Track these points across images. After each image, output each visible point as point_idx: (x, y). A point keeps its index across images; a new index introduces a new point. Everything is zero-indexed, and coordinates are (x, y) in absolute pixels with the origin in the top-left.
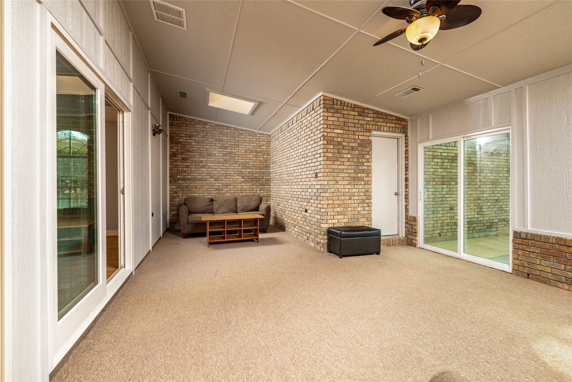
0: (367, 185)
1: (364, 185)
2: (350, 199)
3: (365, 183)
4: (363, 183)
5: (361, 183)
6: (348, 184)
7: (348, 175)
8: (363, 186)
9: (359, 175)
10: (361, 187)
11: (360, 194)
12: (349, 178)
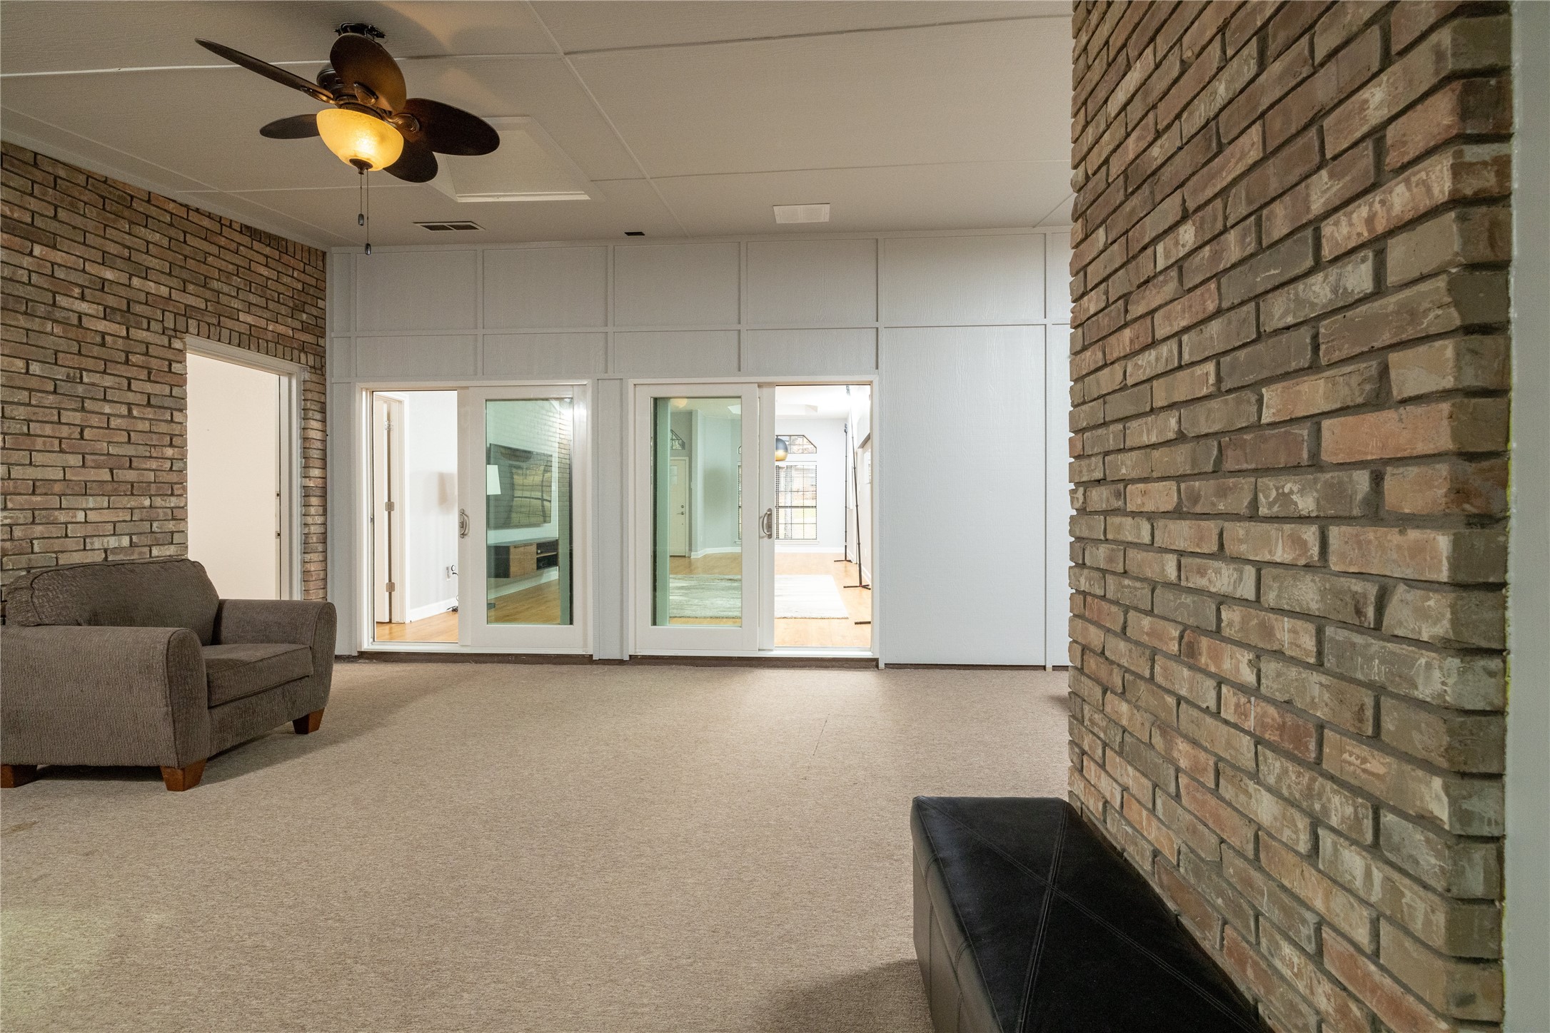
0: (1371, 534)
1: (1323, 522)
2: (1188, 654)
3: (1337, 493)
4: (1306, 504)
5: (1284, 498)
6: (1178, 513)
7: (1173, 422)
8: (1310, 534)
9: (1274, 403)
10: (1281, 554)
11: (1267, 631)
12: (1180, 458)
